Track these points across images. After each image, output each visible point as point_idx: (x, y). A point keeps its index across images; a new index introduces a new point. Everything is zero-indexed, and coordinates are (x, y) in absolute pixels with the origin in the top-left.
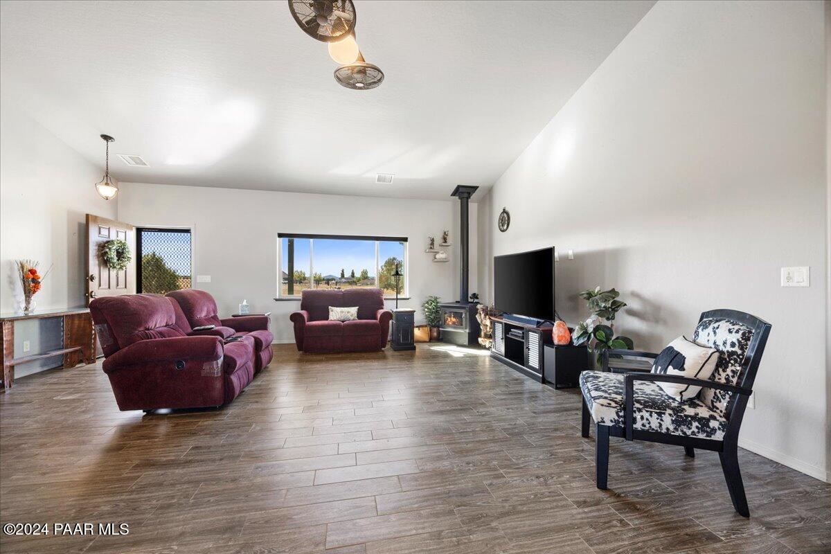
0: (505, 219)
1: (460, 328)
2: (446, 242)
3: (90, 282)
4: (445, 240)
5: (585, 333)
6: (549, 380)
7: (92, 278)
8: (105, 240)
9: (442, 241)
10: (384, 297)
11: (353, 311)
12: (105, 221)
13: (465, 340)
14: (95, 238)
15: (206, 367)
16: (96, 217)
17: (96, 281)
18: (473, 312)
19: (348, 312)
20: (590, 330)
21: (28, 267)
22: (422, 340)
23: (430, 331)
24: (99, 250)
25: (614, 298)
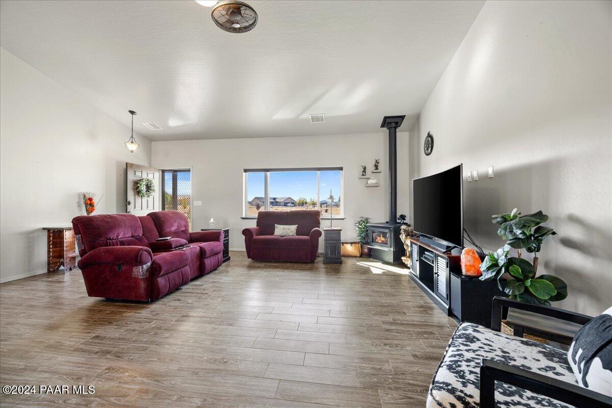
0: (430, 142)
1: (385, 246)
2: (377, 168)
3: (128, 205)
4: (376, 167)
5: (494, 265)
6: (455, 313)
7: (129, 203)
8: (139, 179)
9: (374, 168)
10: (321, 217)
11: (293, 228)
12: (138, 167)
13: (390, 258)
14: (131, 177)
15: (135, 270)
16: (132, 164)
17: (132, 205)
18: (397, 232)
19: (289, 229)
20: (501, 262)
21: (88, 197)
22: (354, 255)
23: (362, 247)
24: (134, 186)
25: (538, 223)
